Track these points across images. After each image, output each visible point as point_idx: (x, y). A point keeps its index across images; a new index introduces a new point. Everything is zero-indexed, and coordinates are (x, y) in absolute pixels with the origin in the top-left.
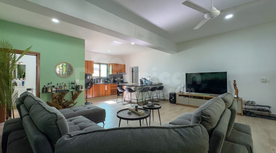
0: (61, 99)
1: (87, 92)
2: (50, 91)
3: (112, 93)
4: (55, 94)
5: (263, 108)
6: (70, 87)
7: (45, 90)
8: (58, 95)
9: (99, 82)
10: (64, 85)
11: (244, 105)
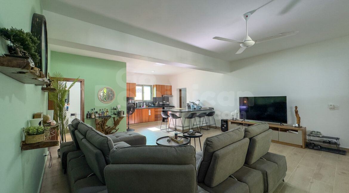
0: (104, 125)
1: (128, 117)
2: (93, 117)
3: (156, 119)
4: (98, 120)
5: (330, 140)
6: (112, 113)
7: (89, 116)
8: (101, 121)
9: (141, 106)
10: (106, 111)
11: (308, 136)
